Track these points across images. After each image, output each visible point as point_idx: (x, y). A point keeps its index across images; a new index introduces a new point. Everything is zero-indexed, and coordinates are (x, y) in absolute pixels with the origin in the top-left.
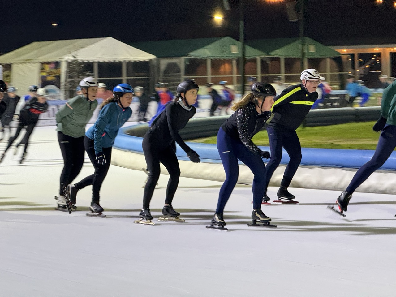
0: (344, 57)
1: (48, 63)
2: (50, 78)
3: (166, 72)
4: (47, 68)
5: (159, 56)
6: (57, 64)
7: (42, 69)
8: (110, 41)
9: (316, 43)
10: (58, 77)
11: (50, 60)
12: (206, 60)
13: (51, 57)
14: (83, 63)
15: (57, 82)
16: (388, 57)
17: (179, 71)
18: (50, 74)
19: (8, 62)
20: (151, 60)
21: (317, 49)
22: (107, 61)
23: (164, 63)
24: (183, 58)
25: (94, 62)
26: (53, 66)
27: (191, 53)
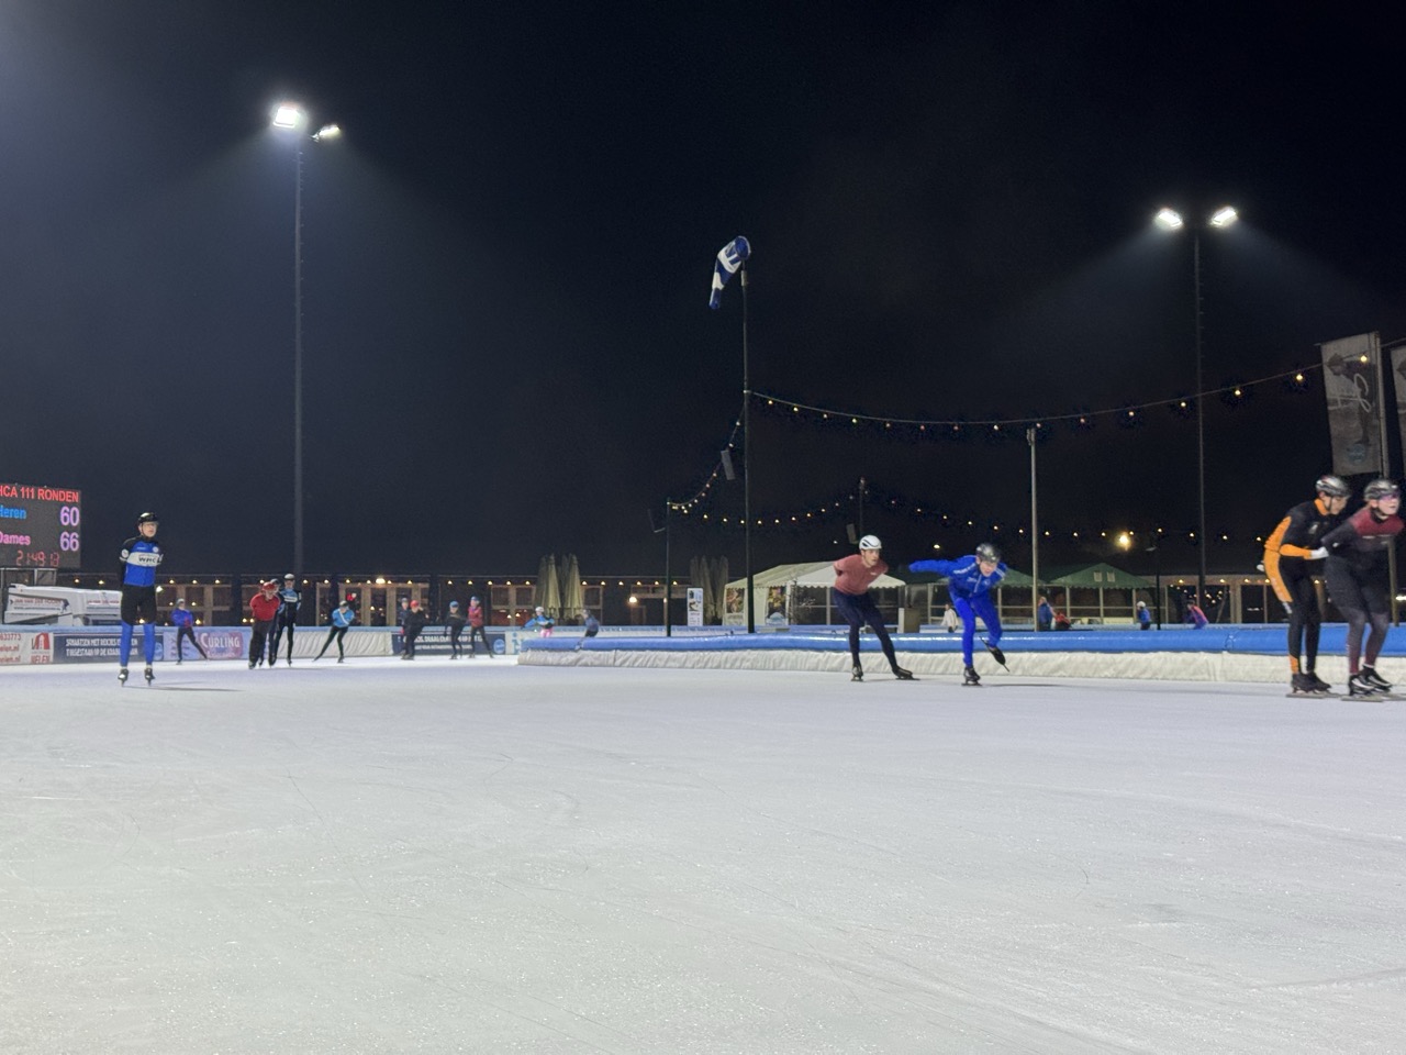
1: (775, 588)
2: (776, 605)
3: (916, 601)
4: (775, 593)
5: (907, 583)
6: (783, 589)
7: (770, 594)
9: (1117, 570)
10: (783, 604)
11: (778, 586)
13: (779, 582)
16: (1239, 590)
17: (927, 601)
18: (776, 600)
20: (897, 588)
21: (1116, 577)
23: (915, 589)
25: (825, 588)
26: (779, 591)
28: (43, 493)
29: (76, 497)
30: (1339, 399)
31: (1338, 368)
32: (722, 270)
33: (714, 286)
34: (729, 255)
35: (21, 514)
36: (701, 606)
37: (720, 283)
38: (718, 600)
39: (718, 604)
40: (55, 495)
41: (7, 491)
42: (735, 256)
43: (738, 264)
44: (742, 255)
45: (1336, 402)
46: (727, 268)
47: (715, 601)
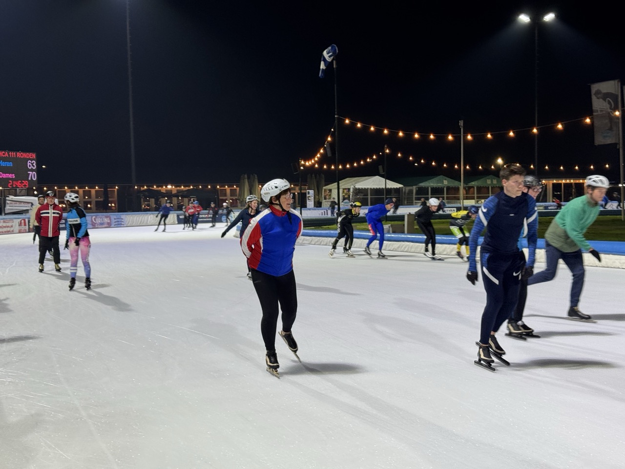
1: (346, 189)
2: (346, 196)
3: (408, 194)
4: (345, 191)
5: (404, 186)
6: (349, 189)
7: (343, 192)
8: (377, 178)
10: (349, 196)
11: (346, 188)
12: (428, 188)
13: (347, 186)
14: (359, 189)
15: (348, 198)
16: (551, 186)
17: (413, 193)
19: (331, 188)
20: (400, 188)
21: (497, 181)
22: (375, 188)
23: (408, 188)
24: (414, 187)
25: (368, 188)
26: (347, 190)
27: (420, 184)
28: (20, 155)
29: (34, 156)
30: (599, 109)
31: (600, 95)
32: (325, 60)
33: (321, 67)
34: (328, 53)
35: (10, 164)
36: (313, 198)
37: (324, 65)
38: (320, 193)
39: (320, 195)
40: (25, 155)
41: (4, 154)
42: (331, 54)
43: (332, 58)
44: (334, 53)
45: (597, 111)
46: (327, 60)
47: (319, 194)
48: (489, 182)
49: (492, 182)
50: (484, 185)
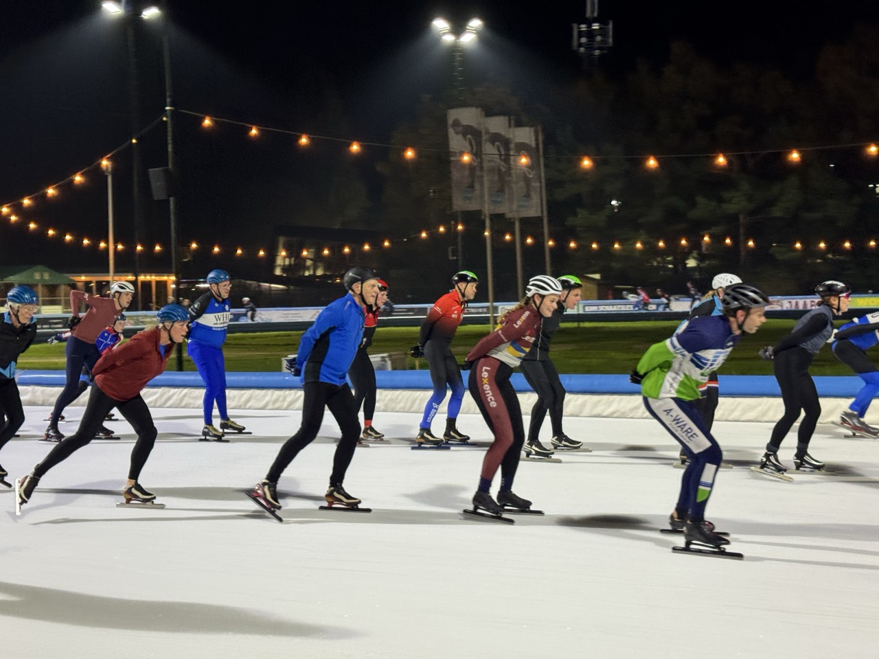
0: (80, 285)
9: (51, 270)
31: (458, 129)
48: (37, 276)
49: (42, 276)
50: (30, 282)
